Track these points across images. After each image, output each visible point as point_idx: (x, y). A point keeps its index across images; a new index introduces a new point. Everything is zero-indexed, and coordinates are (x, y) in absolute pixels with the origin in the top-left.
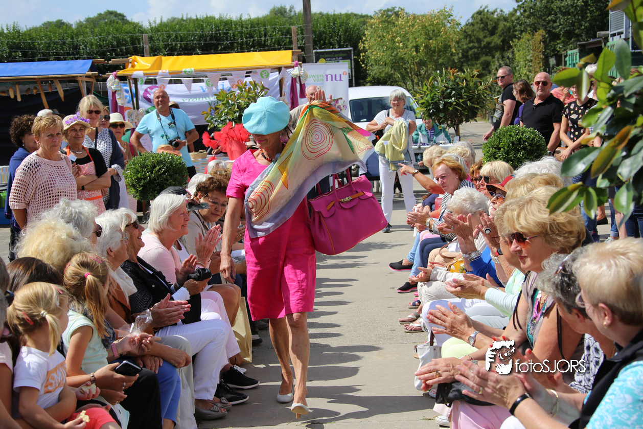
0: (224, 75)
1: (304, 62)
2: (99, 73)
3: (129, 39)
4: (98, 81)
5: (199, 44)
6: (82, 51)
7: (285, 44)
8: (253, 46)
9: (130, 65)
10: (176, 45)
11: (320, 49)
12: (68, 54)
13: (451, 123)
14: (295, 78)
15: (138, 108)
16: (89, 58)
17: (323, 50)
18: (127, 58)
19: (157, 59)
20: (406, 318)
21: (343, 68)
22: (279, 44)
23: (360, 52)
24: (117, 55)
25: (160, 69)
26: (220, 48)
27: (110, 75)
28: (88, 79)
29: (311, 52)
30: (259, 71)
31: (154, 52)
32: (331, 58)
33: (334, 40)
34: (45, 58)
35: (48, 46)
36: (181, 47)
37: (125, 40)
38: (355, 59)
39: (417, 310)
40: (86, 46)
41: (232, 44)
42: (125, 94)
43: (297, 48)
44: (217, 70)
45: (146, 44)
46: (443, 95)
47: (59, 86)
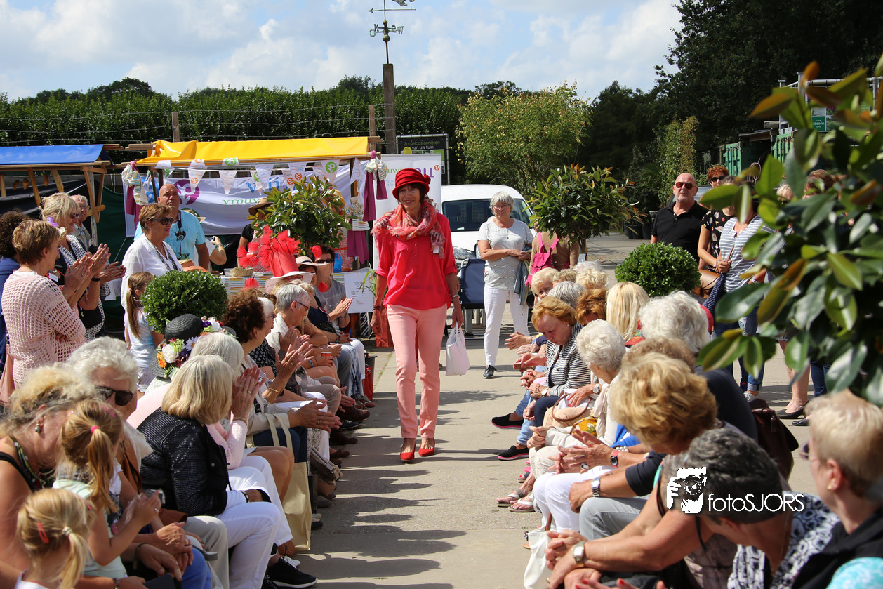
0: (278, 167)
1: (384, 152)
2: (112, 162)
3: (152, 118)
4: (110, 172)
5: (246, 126)
6: (89, 132)
7: (359, 127)
8: (317, 128)
9: (154, 152)
10: (215, 126)
11: (404, 134)
12: (71, 136)
13: (576, 235)
14: (372, 173)
16: (97, 143)
17: (410, 136)
18: (149, 142)
19: (189, 145)
21: (435, 161)
22: (351, 127)
23: (457, 140)
24: (137, 138)
25: (193, 158)
26: (271, 132)
27: (126, 165)
28: (97, 170)
29: (392, 139)
30: (324, 163)
31: (186, 135)
32: (418, 146)
33: (424, 123)
35: (44, 125)
36: (221, 129)
37: (147, 118)
38: (450, 150)
40: (94, 125)
41: (289, 126)
43: (374, 133)
44: (269, 161)
45: (175, 125)
46: (565, 199)
47: (58, 179)
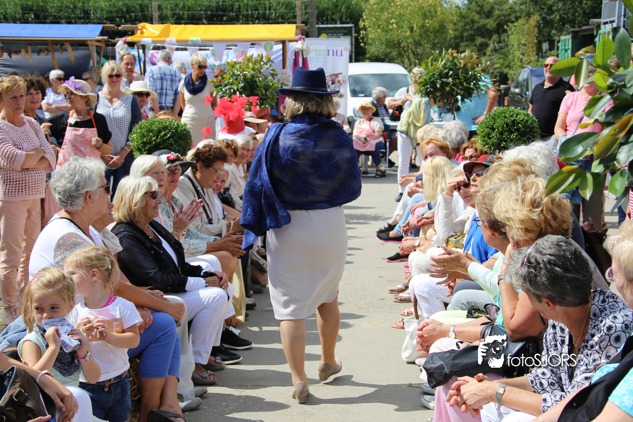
1: (308, 36)
2: (110, 38)
3: (138, 7)
4: (107, 45)
5: (206, 14)
6: (92, 15)
7: (288, 18)
8: (257, 18)
9: (139, 31)
10: (183, 14)
11: (322, 24)
12: (79, 18)
14: (298, 52)
16: (98, 23)
17: (325, 26)
18: (136, 24)
19: (165, 28)
20: (396, 288)
21: (344, 44)
22: (283, 18)
23: (360, 30)
24: (127, 22)
25: (168, 37)
26: (225, 19)
27: (119, 40)
28: (98, 44)
29: (314, 27)
30: (263, 43)
31: (162, 20)
32: (333, 33)
33: (337, 16)
35: (60, 10)
36: (188, 16)
37: (134, 7)
38: (355, 37)
40: (96, 11)
41: (237, 16)
43: (300, 22)
44: (223, 41)
45: (155, 12)
46: (441, 74)
47: (69, 48)
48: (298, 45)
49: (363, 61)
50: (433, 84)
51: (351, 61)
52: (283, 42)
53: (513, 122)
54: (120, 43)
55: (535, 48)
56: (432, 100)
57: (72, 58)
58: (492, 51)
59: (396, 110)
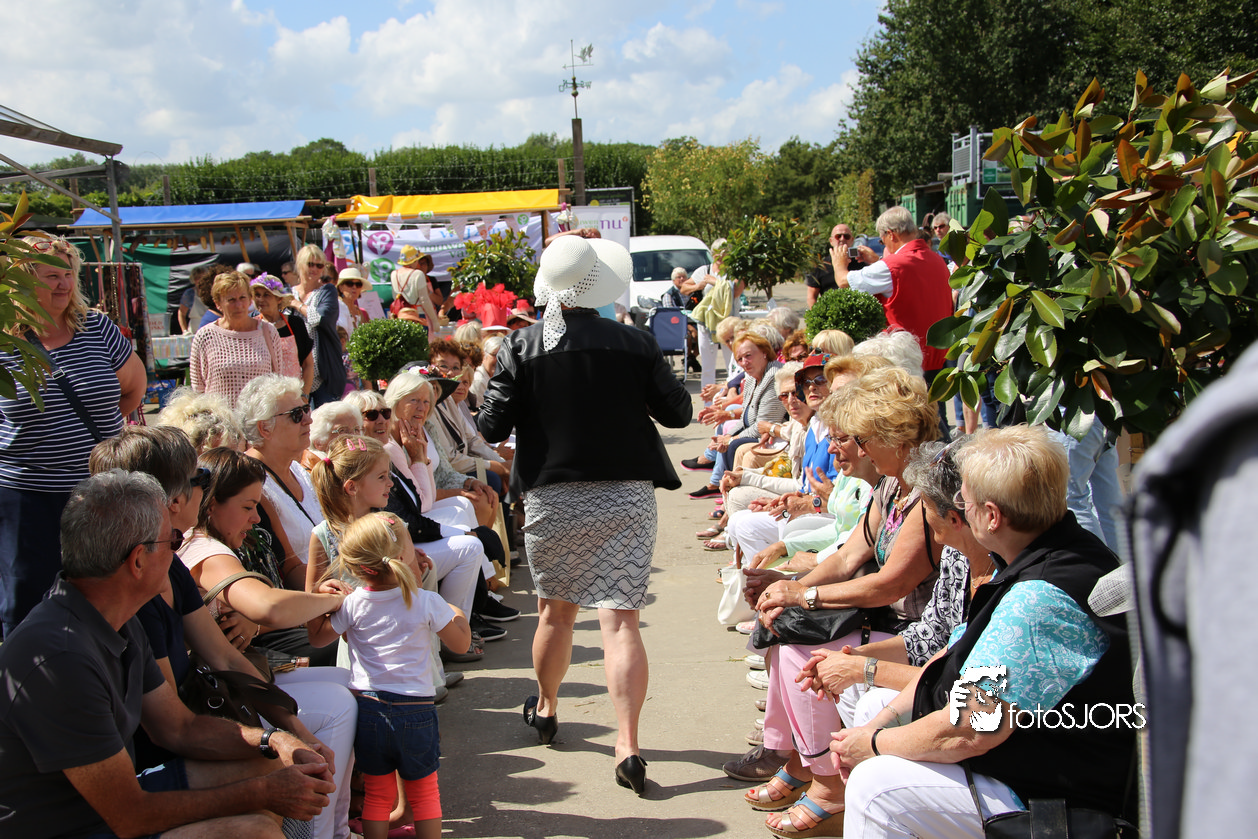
0: (473, 217)
1: (574, 204)
2: (314, 217)
3: (349, 175)
4: (311, 227)
5: (438, 180)
6: (290, 189)
7: (547, 182)
8: (506, 183)
9: (352, 207)
10: (409, 181)
11: (592, 187)
12: (273, 193)
13: (762, 282)
15: (361, 261)
16: (298, 199)
17: (596, 190)
18: (347, 198)
19: (385, 201)
20: (705, 532)
21: (622, 213)
22: (540, 181)
23: (642, 193)
24: (335, 195)
25: (390, 212)
26: (464, 186)
27: (326, 220)
28: (299, 225)
29: (581, 192)
30: (516, 216)
31: (382, 190)
32: (606, 199)
33: (610, 177)
34: (244, 199)
35: (248, 184)
36: (414, 184)
37: (344, 176)
38: (636, 203)
39: (719, 522)
40: (295, 183)
41: (480, 181)
42: (345, 242)
43: (564, 186)
44: (462, 214)
45: (372, 181)
46: (752, 248)
47: (263, 234)
48: (563, 216)
49: (647, 235)
50: (744, 262)
51: (632, 235)
52: (542, 213)
53: (852, 307)
54: (328, 222)
55: (870, 212)
56: (742, 282)
57: (267, 246)
58: (816, 216)
59: (694, 296)
